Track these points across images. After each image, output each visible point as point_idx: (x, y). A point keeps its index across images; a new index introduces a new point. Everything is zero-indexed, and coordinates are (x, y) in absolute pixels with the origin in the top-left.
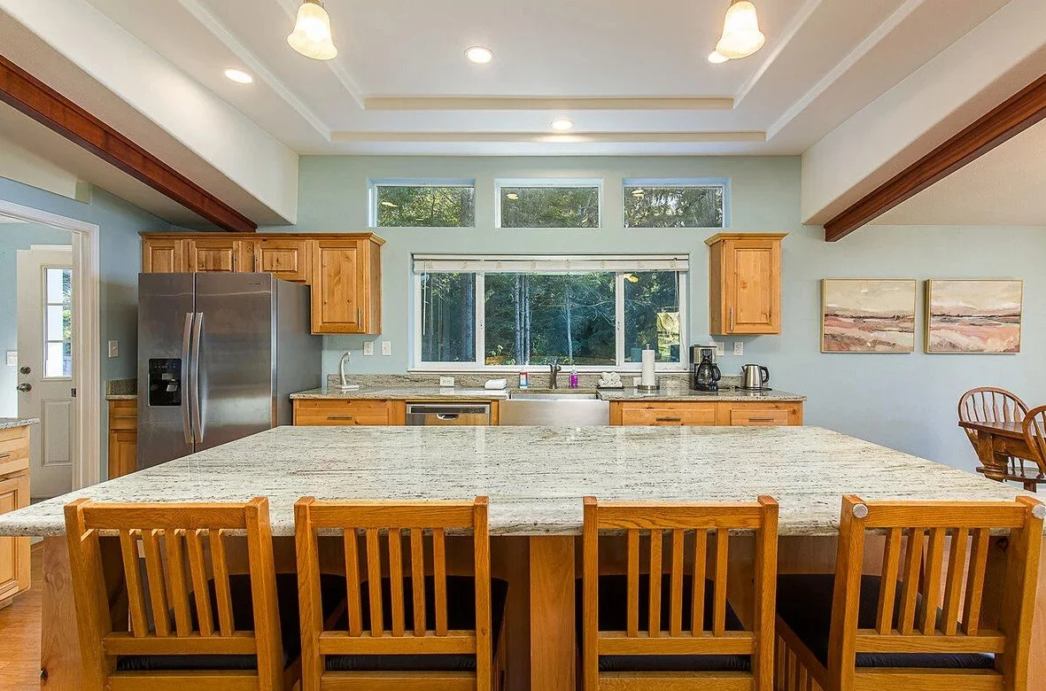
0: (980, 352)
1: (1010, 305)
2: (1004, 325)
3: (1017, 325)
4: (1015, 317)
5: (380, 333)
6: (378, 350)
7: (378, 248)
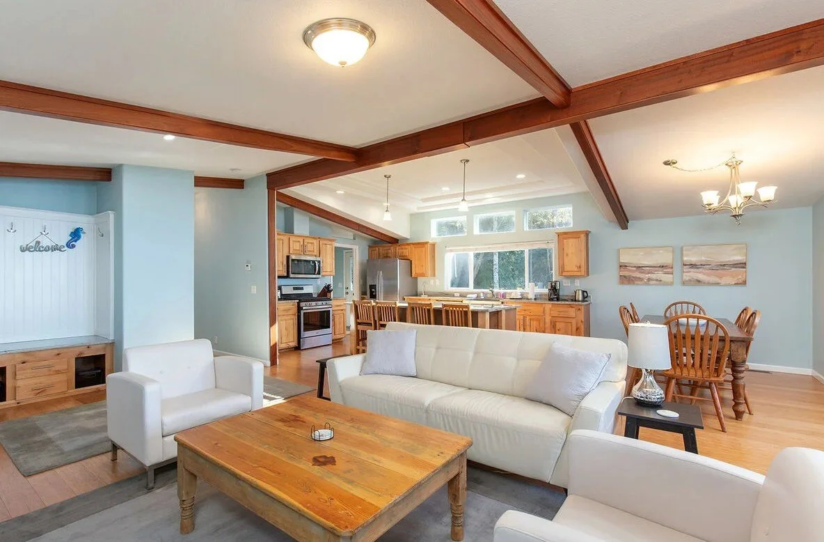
0: (718, 284)
1: (739, 258)
2: (733, 269)
3: (744, 269)
4: (743, 265)
5: (435, 276)
6: (435, 282)
7: (433, 245)
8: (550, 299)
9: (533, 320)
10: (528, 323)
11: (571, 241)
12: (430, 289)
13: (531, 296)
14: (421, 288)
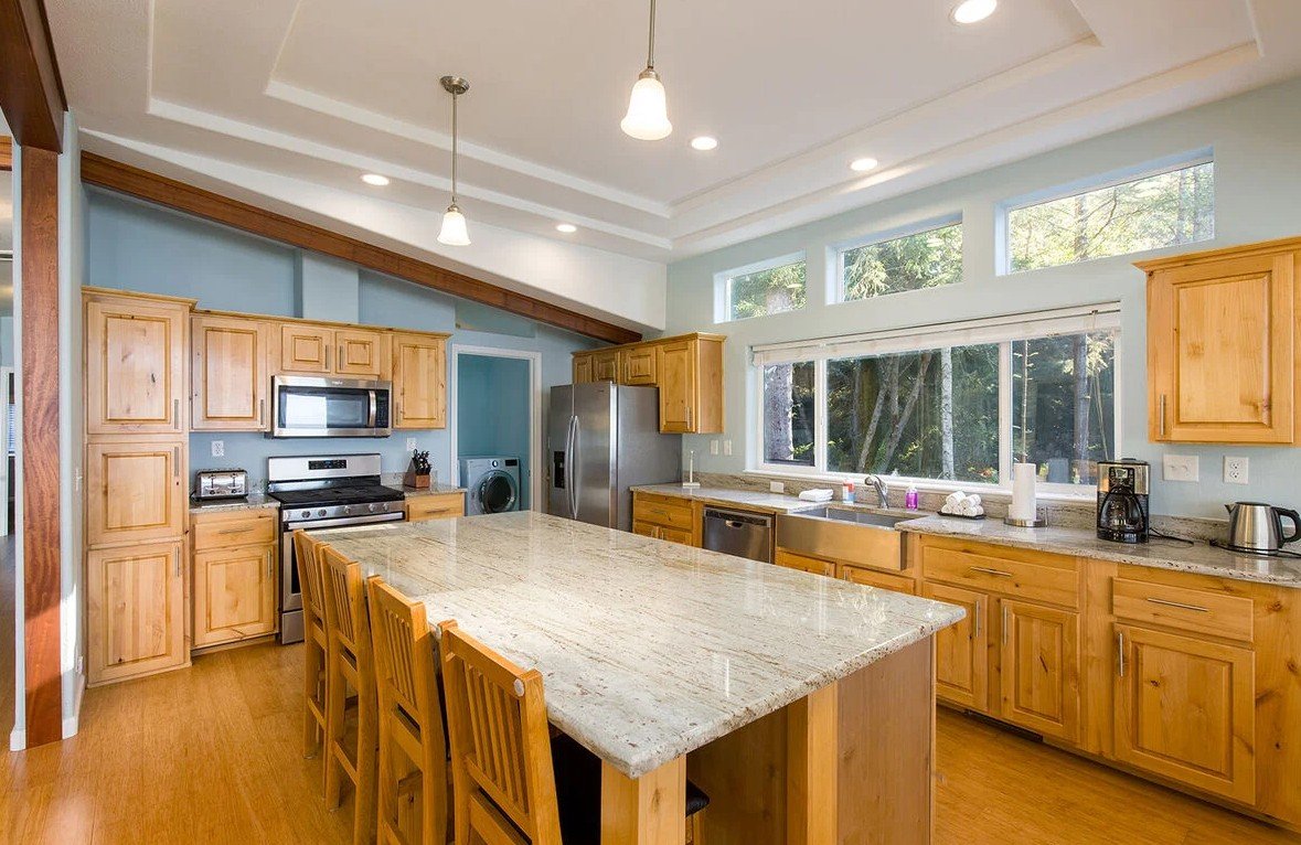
5: (721, 432)
6: (722, 449)
7: (716, 345)
8: (1106, 534)
9: (1029, 616)
10: (1009, 628)
11: (1215, 293)
12: (711, 468)
13: (1025, 512)
14: (690, 466)
